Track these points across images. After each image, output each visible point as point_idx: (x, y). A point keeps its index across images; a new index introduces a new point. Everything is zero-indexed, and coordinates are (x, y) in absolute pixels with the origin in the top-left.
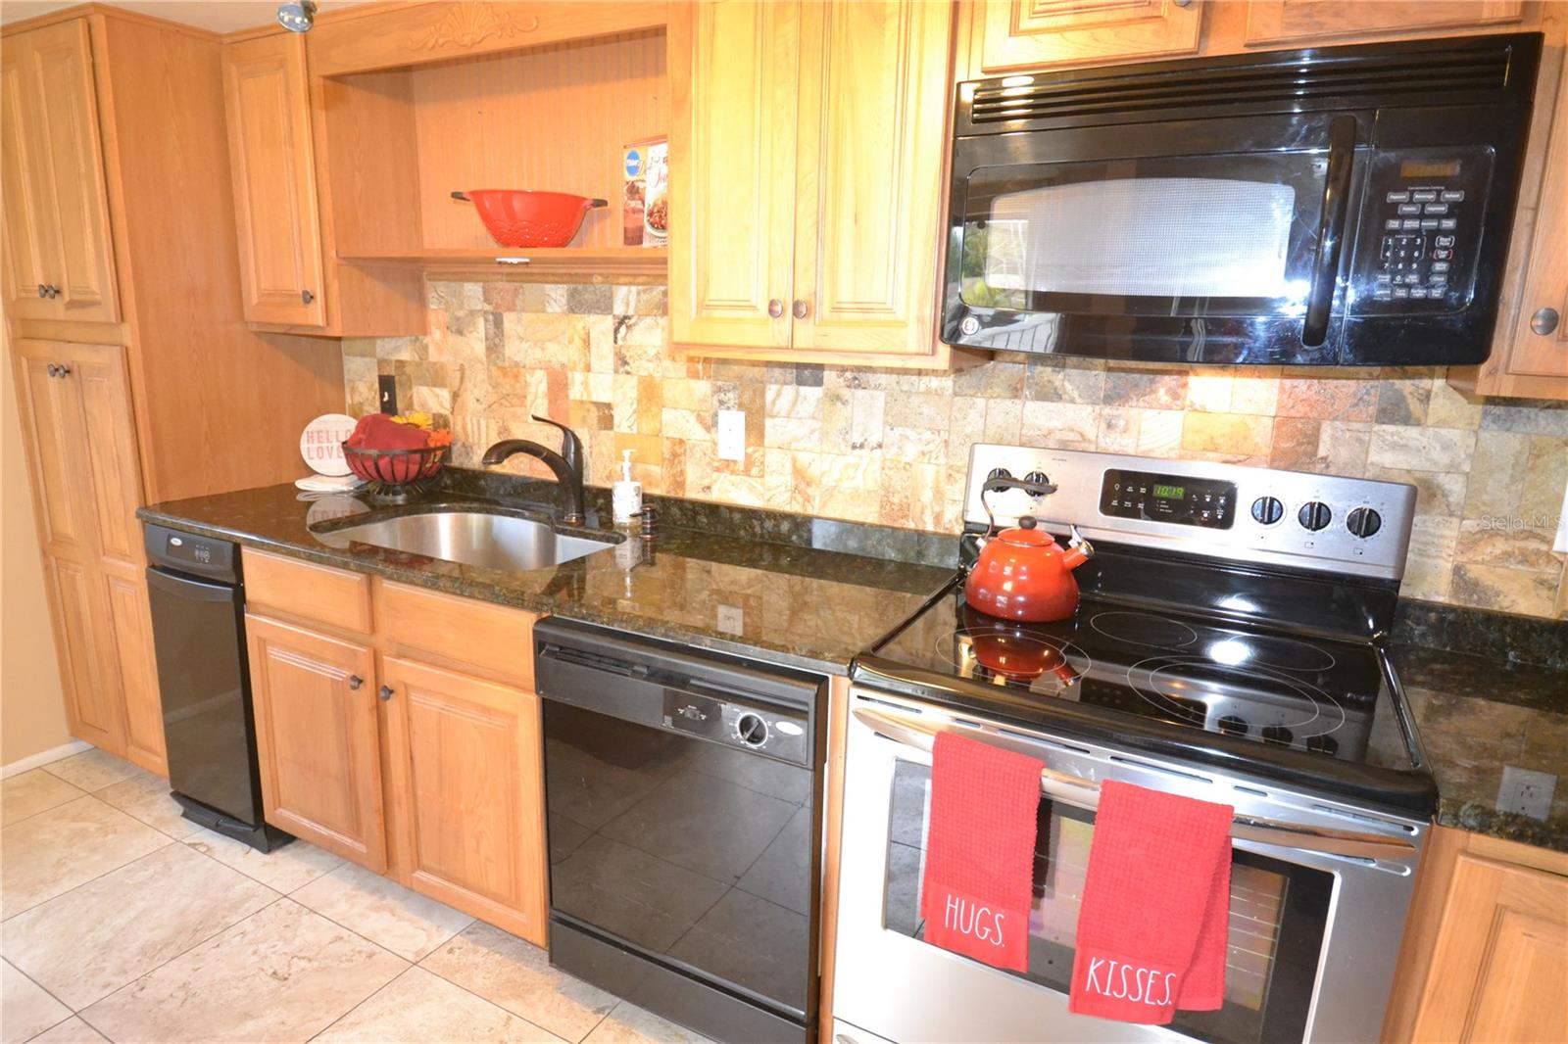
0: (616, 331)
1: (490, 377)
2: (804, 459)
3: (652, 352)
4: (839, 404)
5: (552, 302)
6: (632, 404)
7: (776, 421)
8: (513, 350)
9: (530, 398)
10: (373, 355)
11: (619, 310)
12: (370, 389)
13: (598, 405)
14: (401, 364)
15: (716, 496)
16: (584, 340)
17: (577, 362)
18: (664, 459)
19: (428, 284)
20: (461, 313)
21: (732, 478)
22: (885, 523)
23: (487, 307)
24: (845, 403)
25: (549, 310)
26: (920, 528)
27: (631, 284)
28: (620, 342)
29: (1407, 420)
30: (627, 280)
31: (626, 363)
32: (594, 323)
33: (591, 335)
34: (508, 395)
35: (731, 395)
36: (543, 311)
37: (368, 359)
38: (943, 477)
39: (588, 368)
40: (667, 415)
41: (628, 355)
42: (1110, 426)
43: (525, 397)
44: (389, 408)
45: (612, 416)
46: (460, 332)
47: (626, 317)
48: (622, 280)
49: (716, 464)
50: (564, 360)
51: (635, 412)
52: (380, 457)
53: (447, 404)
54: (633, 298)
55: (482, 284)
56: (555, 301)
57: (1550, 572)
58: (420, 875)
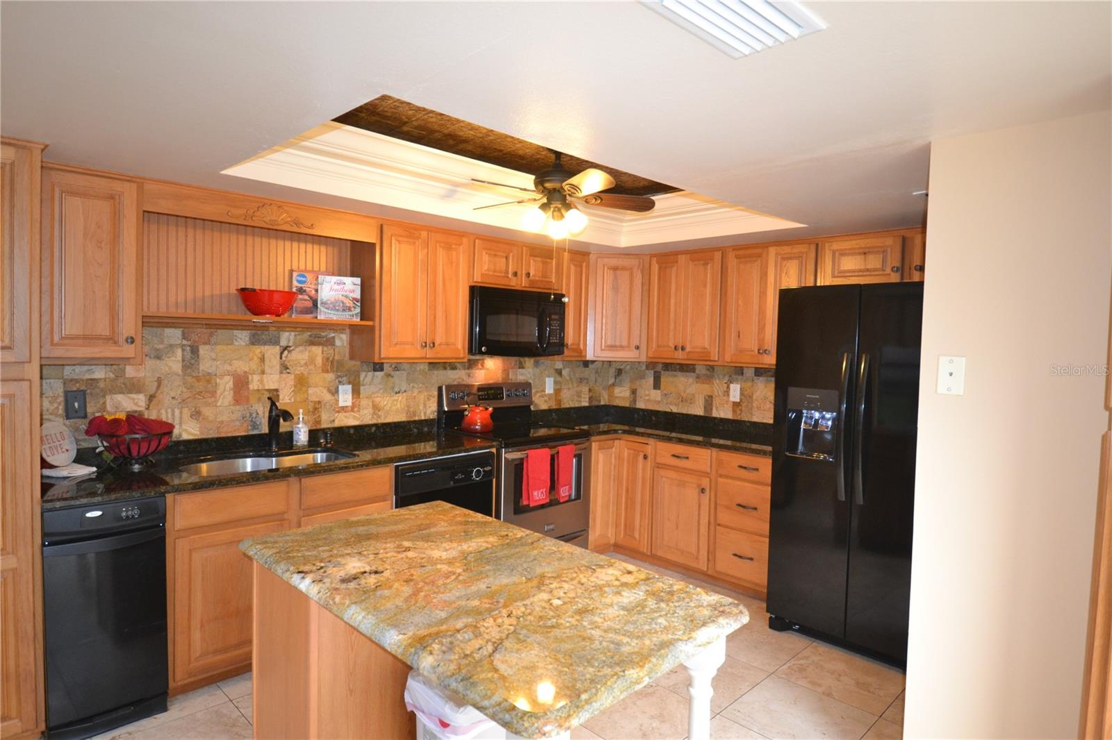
0: (282, 353)
1: (184, 383)
2: (377, 400)
3: (303, 362)
4: (390, 378)
5: (239, 340)
6: (291, 388)
7: (366, 387)
8: (205, 366)
9: (219, 392)
10: (62, 377)
11: (283, 343)
13: (269, 391)
14: (92, 381)
15: (337, 424)
16: (261, 359)
17: (256, 369)
18: (309, 412)
20: (161, 346)
21: (345, 414)
22: (409, 420)
23: (185, 342)
24: (392, 377)
25: (236, 343)
26: (420, 419)
27: (293, 331)
28: (284, 358)
29: (523, 368)
30: (290, 329)
31: (287, 368)
32: (267, 350)
33: (265, 356)
34: (201, 392)
35: (344, 378)
36: (232, 344)
37: (55, 380)
38: (426, 399)
39: (263, 372)
40: (311, 391)
41: (288, 364)
42: (469, 376)
43: (216, 392)
45: (278, 396)
46: (158, 358)
47: (287, 347)
48: (287, 329)
49: (337, 409)
50: (246, 369)
51: (293, 391)
53: (143, 404)
54: (292, 338)
55: (181, 329)
56: (241, 339)
57: (546, 398)
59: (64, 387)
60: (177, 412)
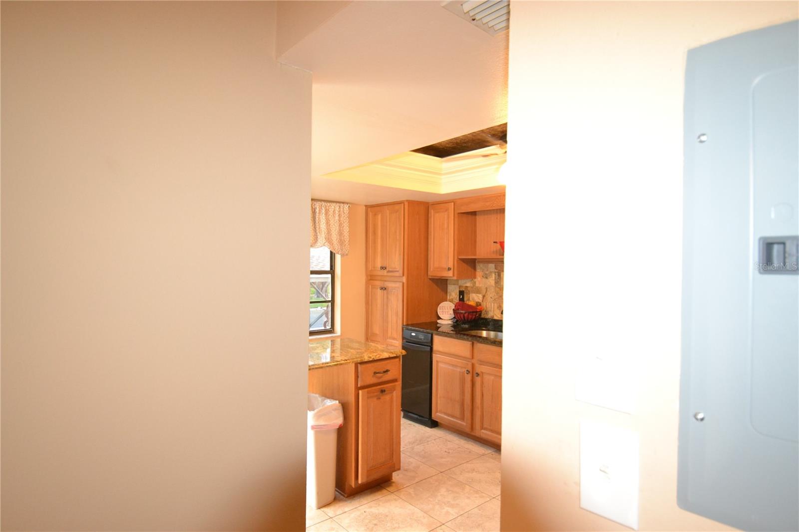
1: (495, 291)
10: (458, 285)
12: (456, 294)
14: (467, 287)
19: (477, 264)
20: (487, 272)
23: (496, 271)
37: (456, 286)
44: (462, 300)
46: (487, 278)
52: (465, 313)
53: (481, 299)
58: (483, 431)
59: (459, 288)
60: (492, 304)
